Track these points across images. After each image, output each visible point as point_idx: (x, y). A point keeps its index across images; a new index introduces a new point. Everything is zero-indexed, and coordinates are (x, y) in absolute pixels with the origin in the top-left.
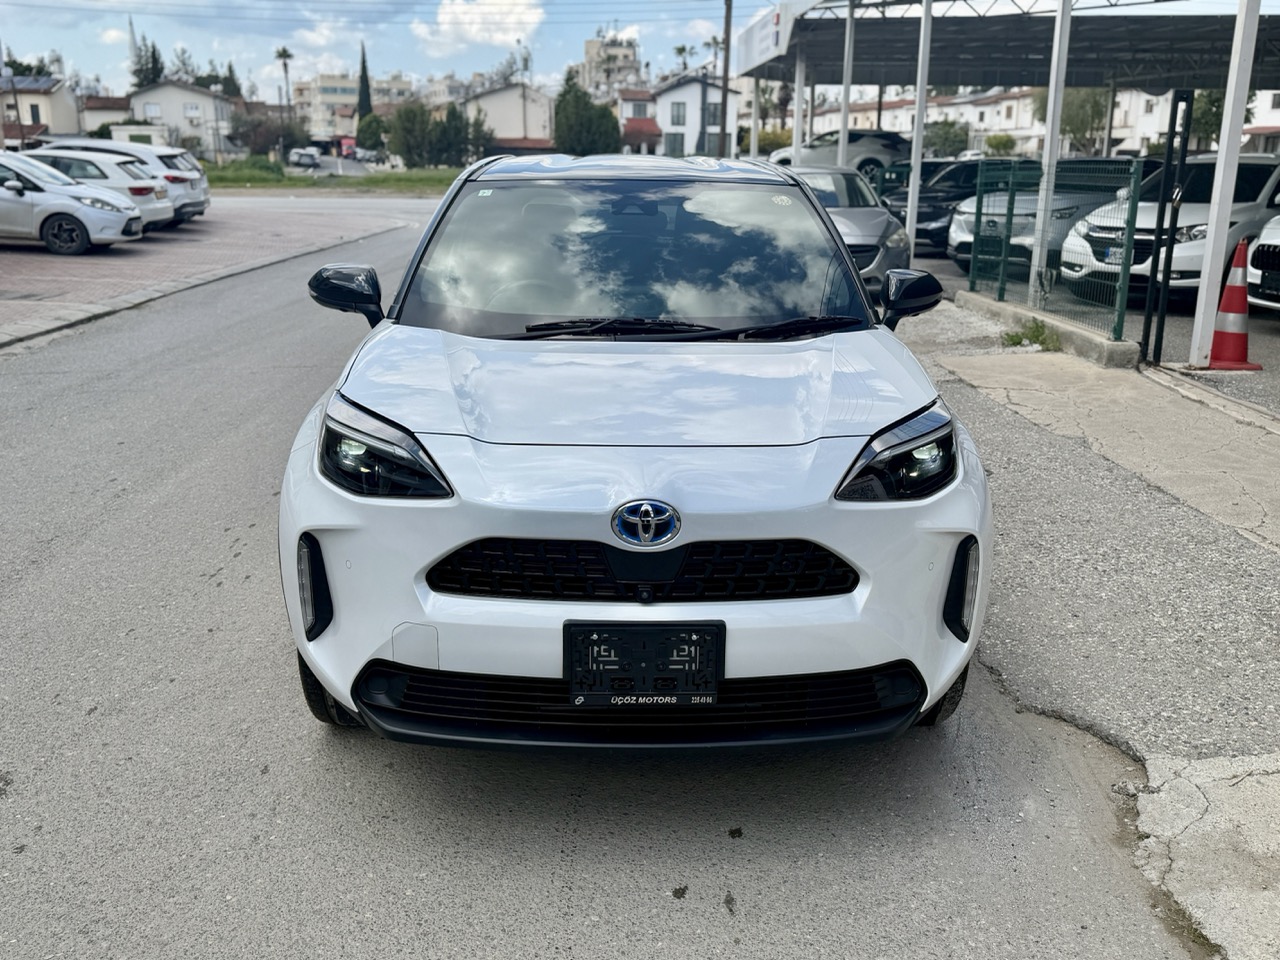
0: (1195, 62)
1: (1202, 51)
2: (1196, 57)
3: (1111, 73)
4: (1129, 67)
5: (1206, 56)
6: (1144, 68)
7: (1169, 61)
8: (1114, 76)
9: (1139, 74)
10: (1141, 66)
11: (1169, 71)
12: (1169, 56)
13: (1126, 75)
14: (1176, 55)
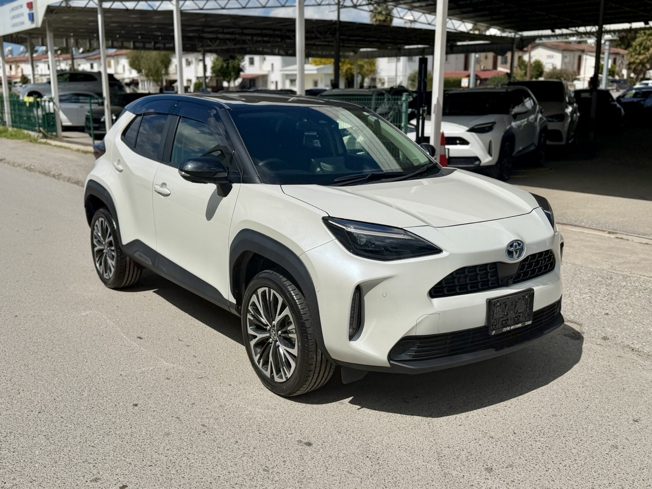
0: (249, 40)
1: (252, 35)
2: (249, 37)
3: (200, 44)
4: (211, 41)
5: (255, 38)
6: (220, 43)
7: (234, 40)
8: (202, 46)
9: (217, 46)
10: (218, 42)
11: (235, 44)
12: (233, 36)
13: (210, 46)
14: (237, 36)
